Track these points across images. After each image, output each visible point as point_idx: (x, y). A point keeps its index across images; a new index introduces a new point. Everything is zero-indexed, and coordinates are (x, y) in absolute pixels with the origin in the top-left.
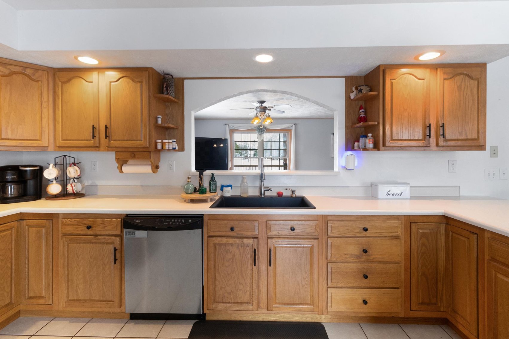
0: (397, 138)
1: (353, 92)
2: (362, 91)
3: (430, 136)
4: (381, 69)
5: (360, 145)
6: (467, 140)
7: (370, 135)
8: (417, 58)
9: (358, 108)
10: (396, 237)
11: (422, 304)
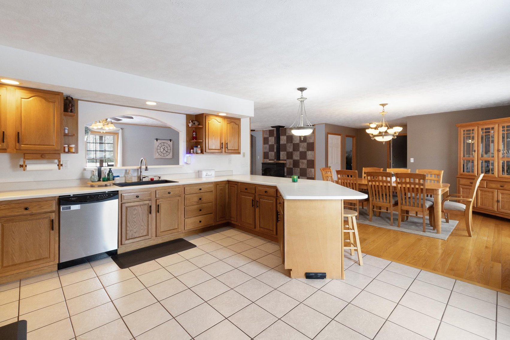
0: (210, 148)
1: (190, 123)
2: (195, 124)
3: (222, 148)
4: (204, 115)
5: (194, 151)
6: (235, 150)
7: (199, 146)
8: (218, 114)
9: (192, 131)
10: (212, 191)
11: (221, 218)
